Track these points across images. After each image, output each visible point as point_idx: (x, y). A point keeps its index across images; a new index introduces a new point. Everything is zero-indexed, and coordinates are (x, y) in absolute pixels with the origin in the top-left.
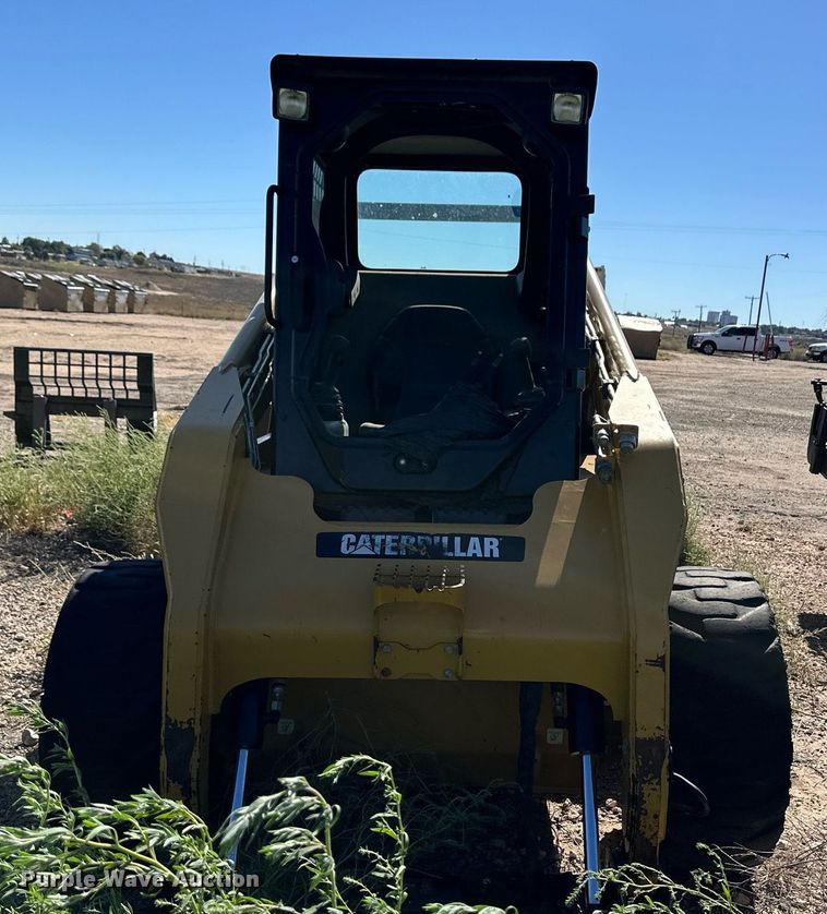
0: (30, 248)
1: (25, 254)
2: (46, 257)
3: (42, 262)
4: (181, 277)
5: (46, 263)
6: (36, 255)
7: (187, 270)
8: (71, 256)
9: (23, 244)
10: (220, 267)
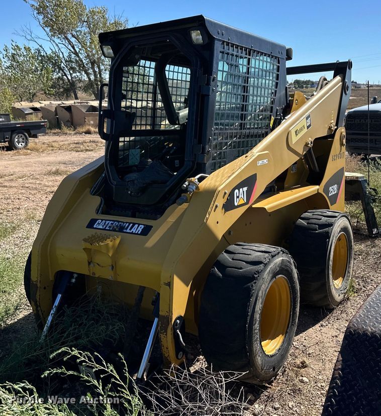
0: (297, 84)
1: (294, 87)
2: (302, 87)
3: (301, 90)
4: (359, 90)
5: (302, 90)
6: (299, 87)
7: (362, 87)
8: (313, 86)
9: (294, 83)
10: (377, 84)
